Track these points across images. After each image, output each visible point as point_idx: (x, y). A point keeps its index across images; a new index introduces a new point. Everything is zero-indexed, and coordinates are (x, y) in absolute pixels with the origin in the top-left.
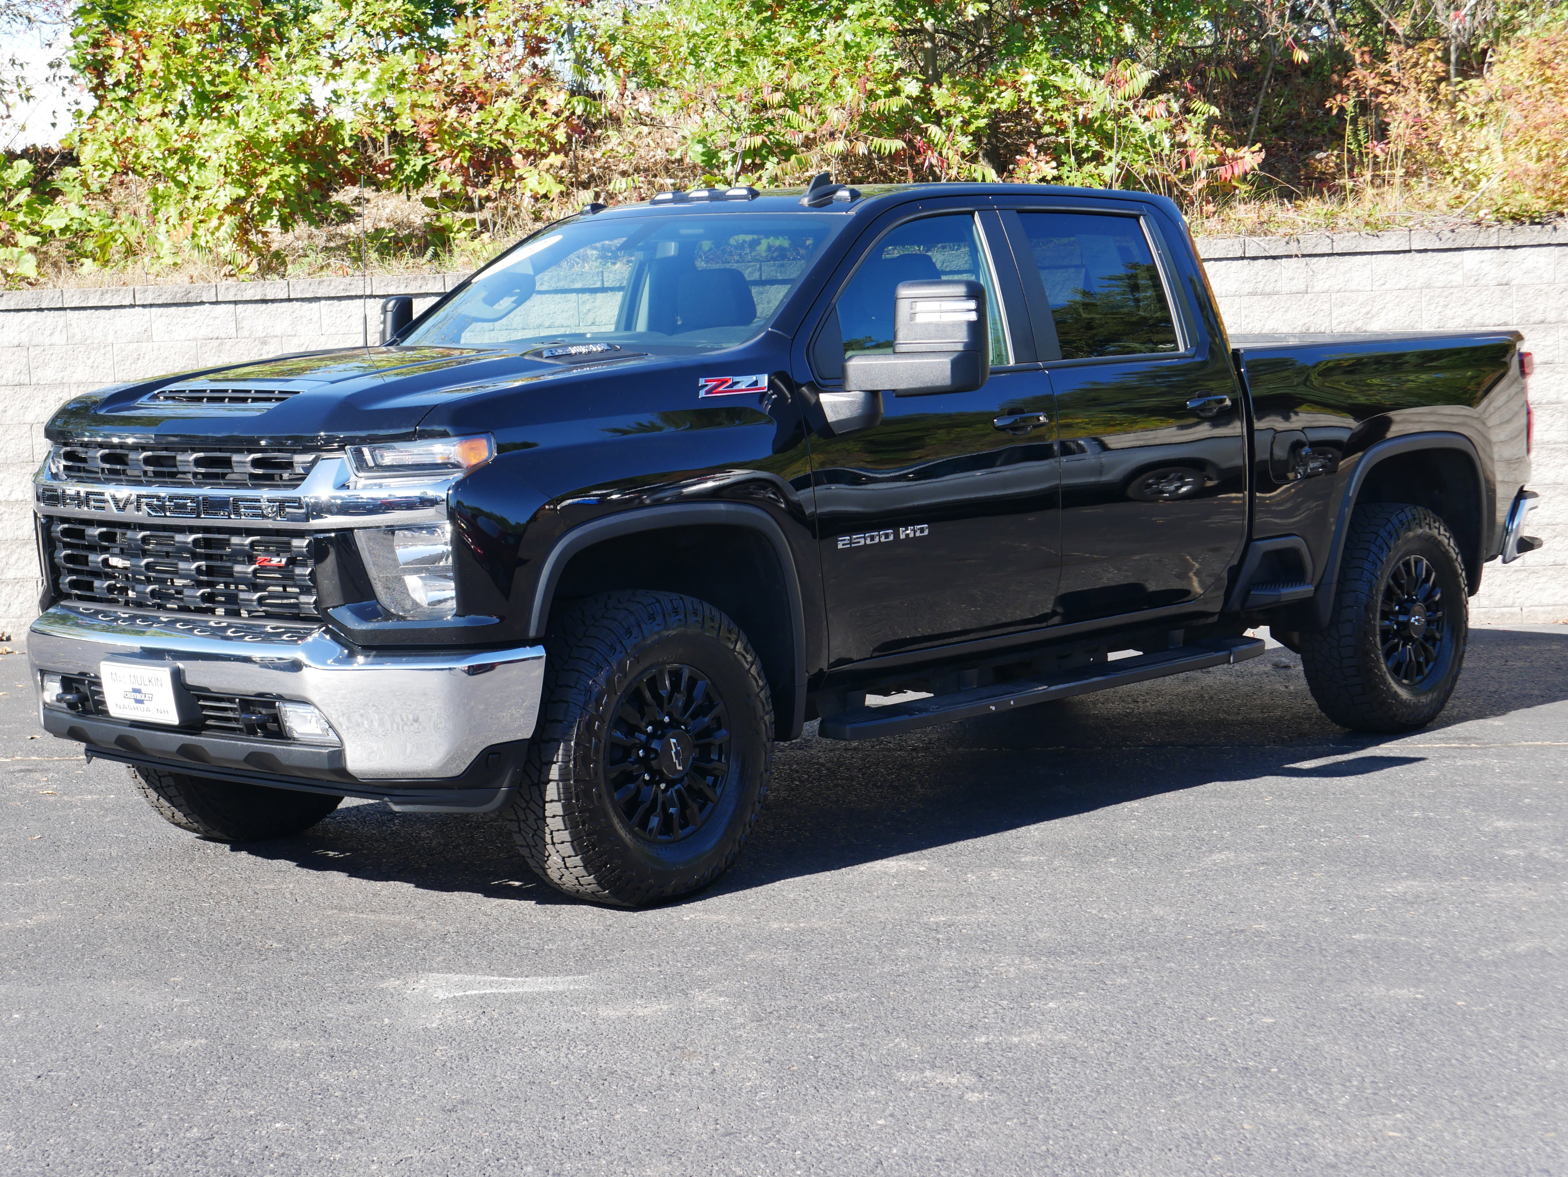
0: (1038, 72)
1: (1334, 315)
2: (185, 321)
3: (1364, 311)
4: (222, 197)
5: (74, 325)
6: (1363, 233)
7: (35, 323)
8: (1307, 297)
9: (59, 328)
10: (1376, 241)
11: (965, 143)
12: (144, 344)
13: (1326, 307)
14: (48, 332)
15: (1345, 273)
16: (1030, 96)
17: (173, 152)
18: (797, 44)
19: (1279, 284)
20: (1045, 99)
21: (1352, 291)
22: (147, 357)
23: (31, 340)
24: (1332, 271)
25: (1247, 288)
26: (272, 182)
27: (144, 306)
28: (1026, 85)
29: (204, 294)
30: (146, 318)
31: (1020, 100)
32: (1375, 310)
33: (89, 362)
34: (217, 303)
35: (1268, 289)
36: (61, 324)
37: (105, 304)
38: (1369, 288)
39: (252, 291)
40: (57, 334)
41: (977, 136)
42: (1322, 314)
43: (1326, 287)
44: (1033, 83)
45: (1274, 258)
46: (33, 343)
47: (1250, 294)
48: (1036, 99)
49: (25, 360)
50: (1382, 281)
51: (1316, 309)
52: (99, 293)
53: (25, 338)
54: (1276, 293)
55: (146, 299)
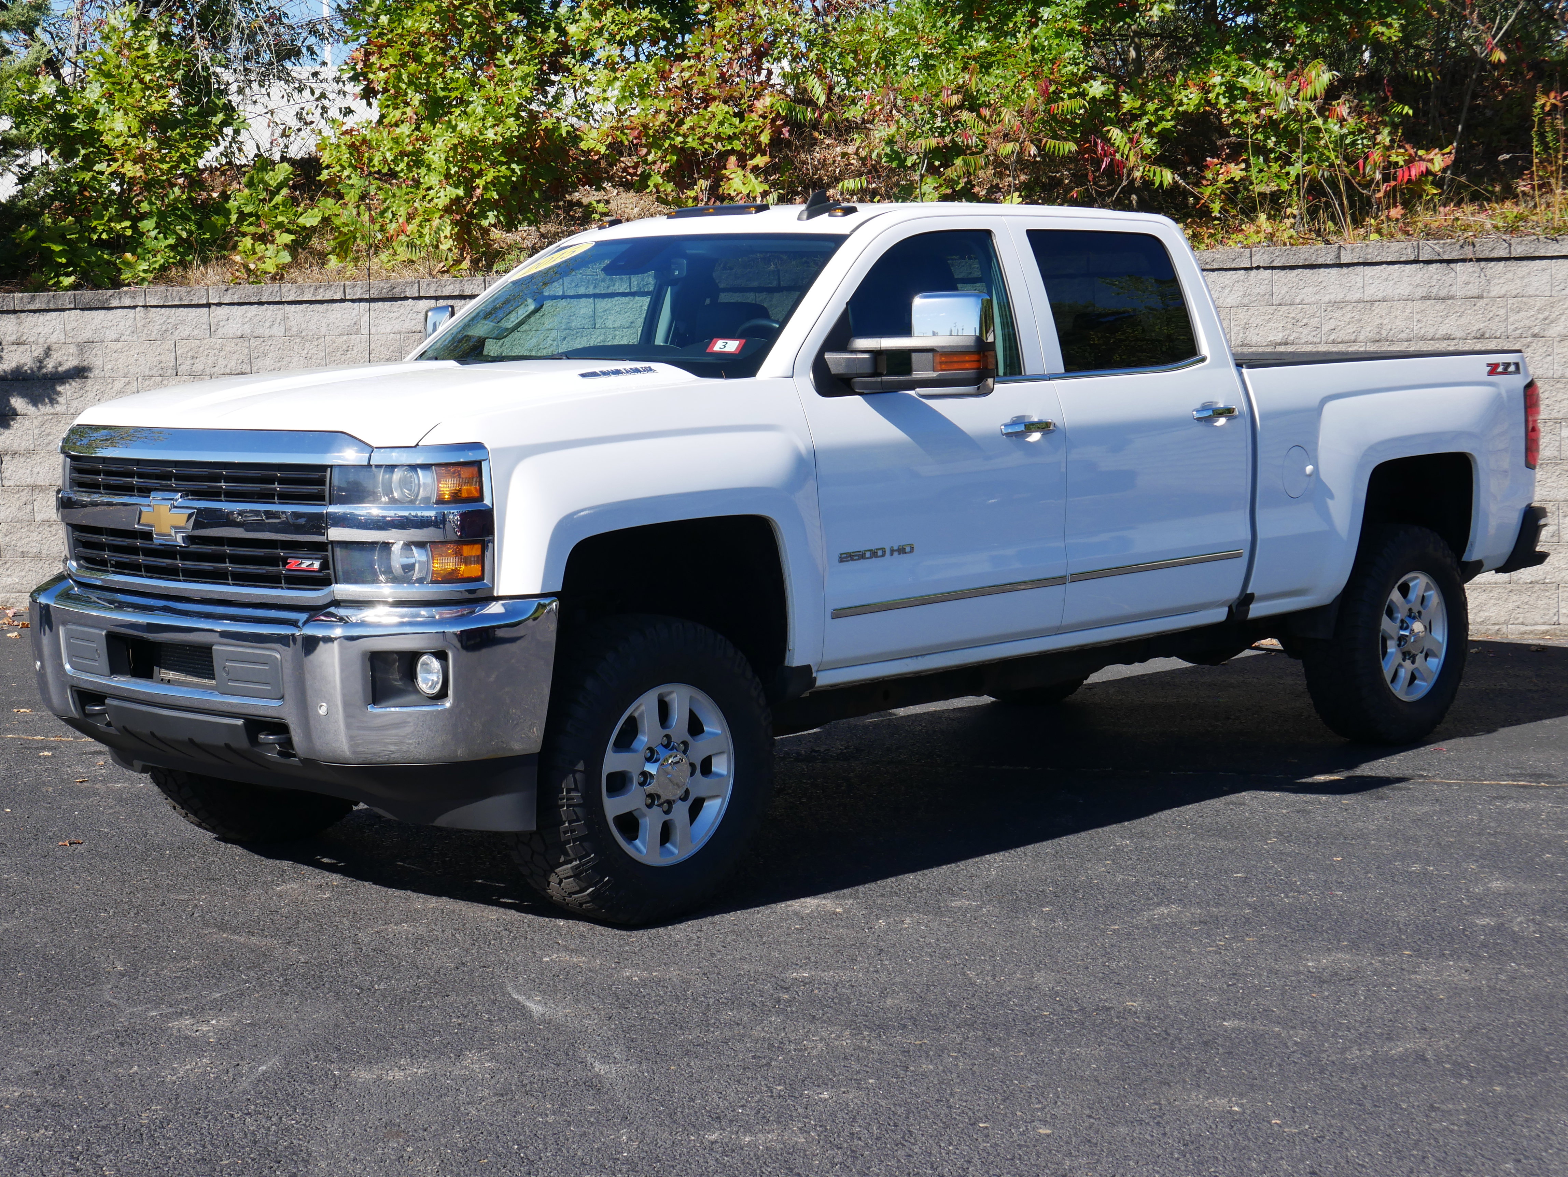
0: (1226, 74)
1: (1510, 320)
2: (391, 315)
3: (1541, 316)
4: (443, 197)
5: (291, 318)
6: (1542, 238)
7: (256, 315)
8: (1481, 303)
9: (278, 321)
10: (1556, 246)
11: (1148, 144)
12: (353, 337)
13: (1502, 312)
14: (268, 325)
15: (1523, 278)
16: (1217, 97)
17: (403, 154)
18: (989, 48)
19: (1454, 288)
20: (1233, 99)
21: (1530, 296)
22: (355, 350)
23: (252, 332)
24: (1509, 275)
25: (1420, 292)
26: (487, 183)
27: (353, 301)
28: (1214, 86)
29: (408, 289)
30: (355, 312)
31: (1208, 102)
32: (1554, 316)
33: (304, 353)
34: (419, 298)
35: (1443, 293)
36: (280, 317)
37: (319, 298)
38: (1548, 293)
39: (452, 287)
40: (276, 326)
41: (1163, 138)
42: (1497, 319)
43: (1503, 292)
44: (1221, 84)
45: (1449, 262)
46: (255, 334)
47: (1424, 298)
48: (1223, 101)
49: (246, 351)
50: (1561, 287)
51: (1491, 314)
52: (312, 289)
53: (247, 330)
54: (1452, 298)
55: (355, 294)
